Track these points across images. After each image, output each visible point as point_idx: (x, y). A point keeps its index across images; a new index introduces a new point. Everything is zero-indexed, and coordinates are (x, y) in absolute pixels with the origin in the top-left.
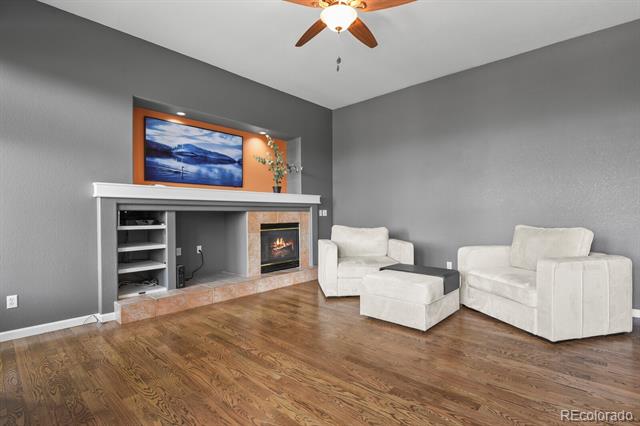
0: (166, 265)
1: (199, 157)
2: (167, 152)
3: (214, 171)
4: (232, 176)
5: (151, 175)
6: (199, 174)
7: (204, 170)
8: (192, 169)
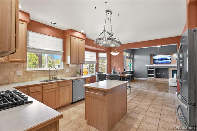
0: (154, 75)
1: (162, 59)
2: (156, 60)
3: (165, 61)
4: (168, 62)
5: (154, 63)
6: (161, 62)
7: (162, 61)
8: (160, 61)
